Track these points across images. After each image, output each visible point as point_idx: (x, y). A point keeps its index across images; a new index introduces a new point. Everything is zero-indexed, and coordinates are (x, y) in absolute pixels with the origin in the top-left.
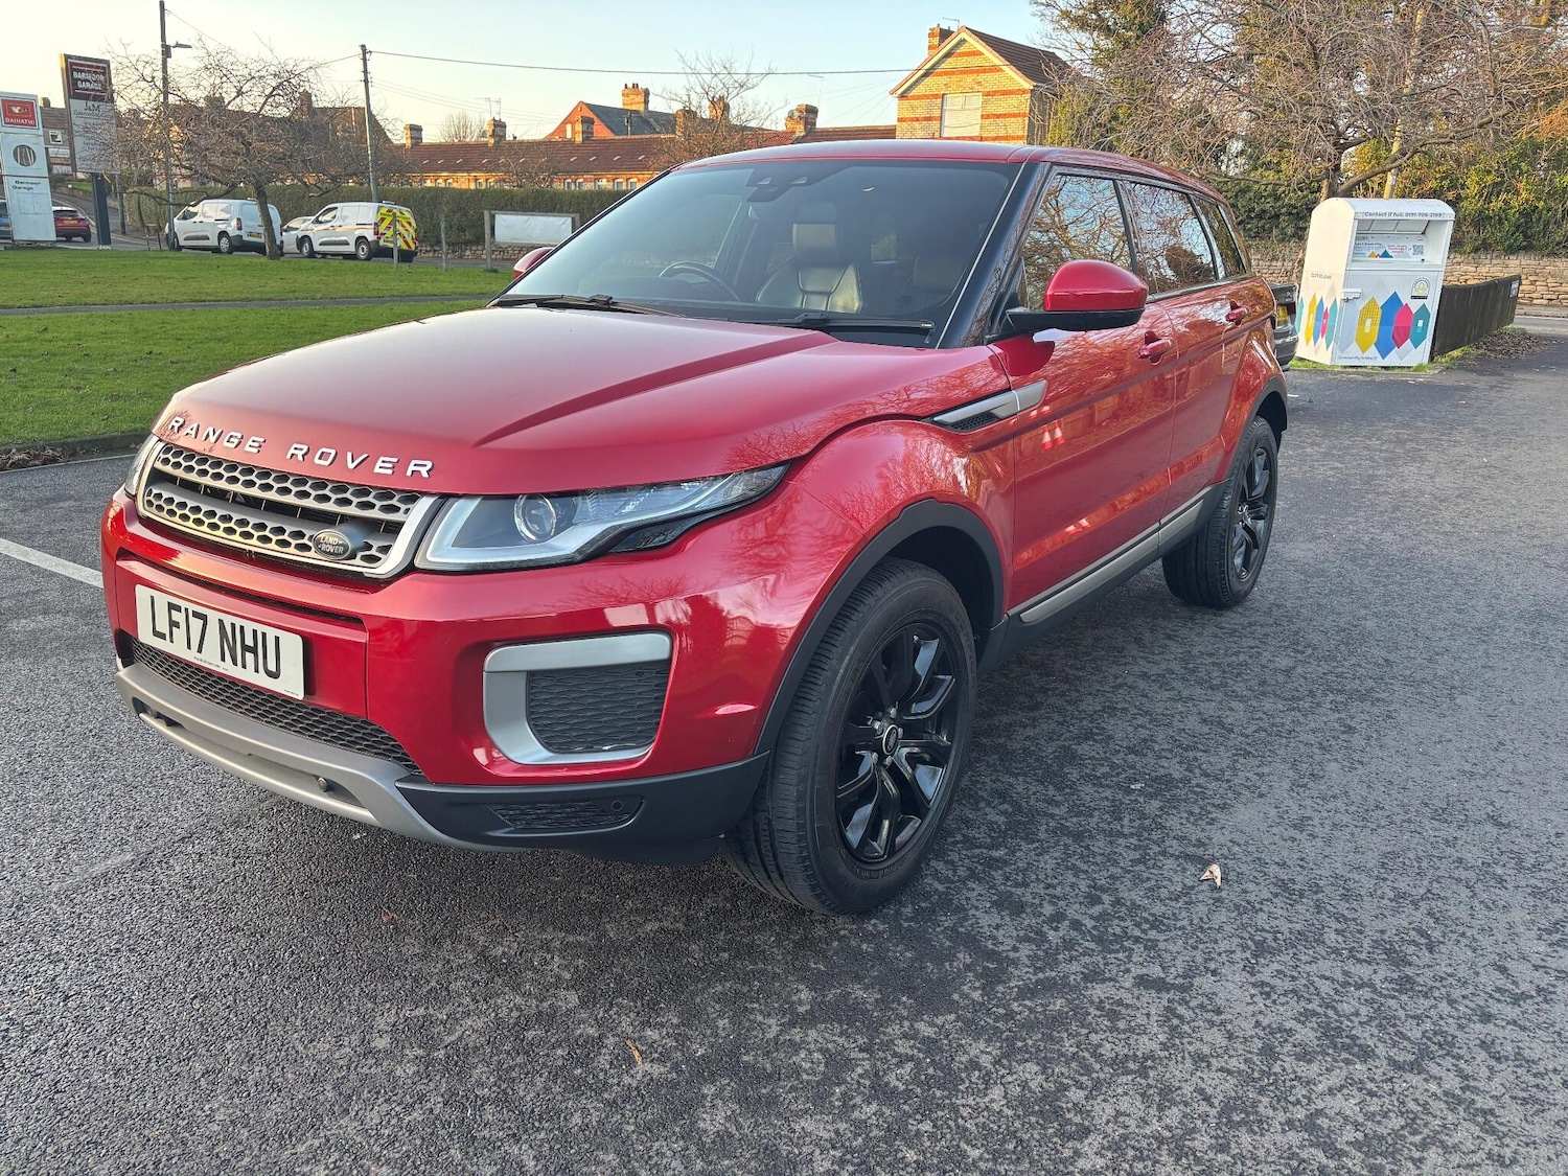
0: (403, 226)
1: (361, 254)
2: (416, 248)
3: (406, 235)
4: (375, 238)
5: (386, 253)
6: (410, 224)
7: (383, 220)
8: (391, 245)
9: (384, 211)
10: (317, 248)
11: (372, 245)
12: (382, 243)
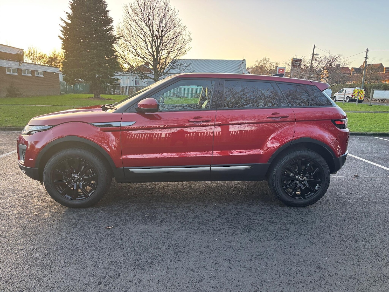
0: (361, 94)
1: (347, 101)
2: (364, 99)
3: (361, 96)
4: (351, 97)
5: (355, 100)
6: (363, 93)
7: (355, 92)
8: (356, 99)
9: (356, 90)
10: (337, 99)
11: (350, 98)
12: (353, 98)
